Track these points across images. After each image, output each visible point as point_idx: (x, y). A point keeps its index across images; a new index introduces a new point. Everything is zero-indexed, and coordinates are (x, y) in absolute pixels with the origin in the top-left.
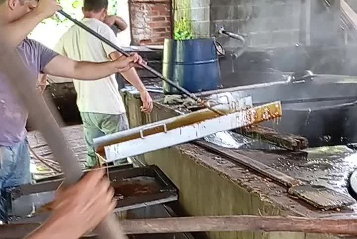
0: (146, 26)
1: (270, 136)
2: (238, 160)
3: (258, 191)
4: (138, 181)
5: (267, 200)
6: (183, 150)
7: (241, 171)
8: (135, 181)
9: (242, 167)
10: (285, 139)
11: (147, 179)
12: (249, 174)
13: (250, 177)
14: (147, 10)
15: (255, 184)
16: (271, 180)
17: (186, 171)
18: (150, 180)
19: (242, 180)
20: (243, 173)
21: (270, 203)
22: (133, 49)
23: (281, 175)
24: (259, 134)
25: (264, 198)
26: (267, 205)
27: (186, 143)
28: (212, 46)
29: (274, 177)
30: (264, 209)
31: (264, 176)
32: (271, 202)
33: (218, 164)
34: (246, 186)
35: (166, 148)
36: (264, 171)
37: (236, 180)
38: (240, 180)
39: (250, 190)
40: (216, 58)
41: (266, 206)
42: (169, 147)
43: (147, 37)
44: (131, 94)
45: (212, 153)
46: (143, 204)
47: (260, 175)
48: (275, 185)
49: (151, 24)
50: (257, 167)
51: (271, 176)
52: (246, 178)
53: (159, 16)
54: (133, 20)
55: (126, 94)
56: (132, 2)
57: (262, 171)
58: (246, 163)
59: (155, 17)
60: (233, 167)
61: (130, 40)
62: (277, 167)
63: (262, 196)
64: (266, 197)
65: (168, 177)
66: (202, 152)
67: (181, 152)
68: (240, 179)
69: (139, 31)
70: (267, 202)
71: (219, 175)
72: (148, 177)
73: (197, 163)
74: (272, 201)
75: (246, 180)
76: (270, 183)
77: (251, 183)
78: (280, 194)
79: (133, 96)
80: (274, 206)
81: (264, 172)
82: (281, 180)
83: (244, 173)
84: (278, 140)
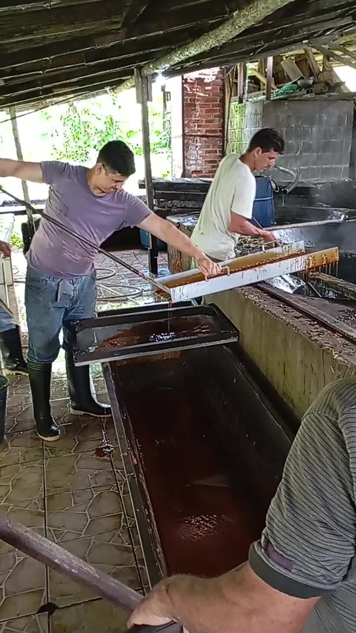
0: (199, 158)
1: (336, 284)
2: (304, 309)
3: (331, 347)
4: (198, 319)
5: (341, 358)
6: (246, 294)
7: (309, 323)
8: (195, 318)
9: (309, 318)
10: (352, 289)
11: (207, 318)
12: (317, 326)
13: (319, 330)
14: (200, 143)
15: (325, 339)
16: (341, 336)
17: (249, 316)
18: (209, 319)
19: (312, 333)
20: (310, 324)
21: (344, 362)
22: (186, 181)
23: (352, 331)
24: (323, 281)
25: (337, 356)
26: (341, 363)
27: (248, 285)
28: (268, 184)
29: (345, 333)
30: (337, 367)
31: (334, 331)
32: (346, 362)
33: (284, 313)
34: (317, 340)
35: (228, 290)
36: (333, 324)
37: (305, 332)
38: (309, 334)
39: (321, 346)
40: (271, 196)
41: (339, 365)
42: (231, 290)
43: (199, 168)
44: (184, 226)
45: (277, 299)
46: (204, 344)
47: (330, 329)
48: (347, 342)
49: (203, 156)
50: (325, 319)
51: (342, 331)
52: (316, 332)
53: (211, 149)
54: (186, 151)
55: (179, 225)
56: (187, 136)
57: (331, 325)
58: (313, 314)
59: (208, 149)
60: (300, 317)
61: (181, 171)
62: (346, 321)
63: (335, 354)
64: (340, 356)
65: (228, 318)
66: (266, 298)
67: (244, 296)
68: (309, 332)
69: (191, 162)
70: (341, 360)
71: (287, 325)
72: (207, 316)
73: (262, 309)
74: (347, 360)
75: (316, 333)
76: (341, 339)
77: (321, 337)
78: (353, 353)
79: (186, 228)
80: (349, 366)
81: (334, 327)
82: (352, 337)
83: (313, 325)
84: (344, 290)
